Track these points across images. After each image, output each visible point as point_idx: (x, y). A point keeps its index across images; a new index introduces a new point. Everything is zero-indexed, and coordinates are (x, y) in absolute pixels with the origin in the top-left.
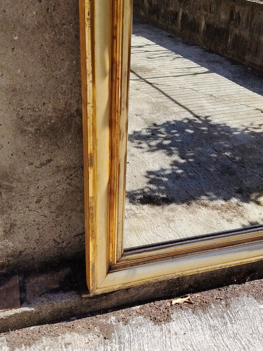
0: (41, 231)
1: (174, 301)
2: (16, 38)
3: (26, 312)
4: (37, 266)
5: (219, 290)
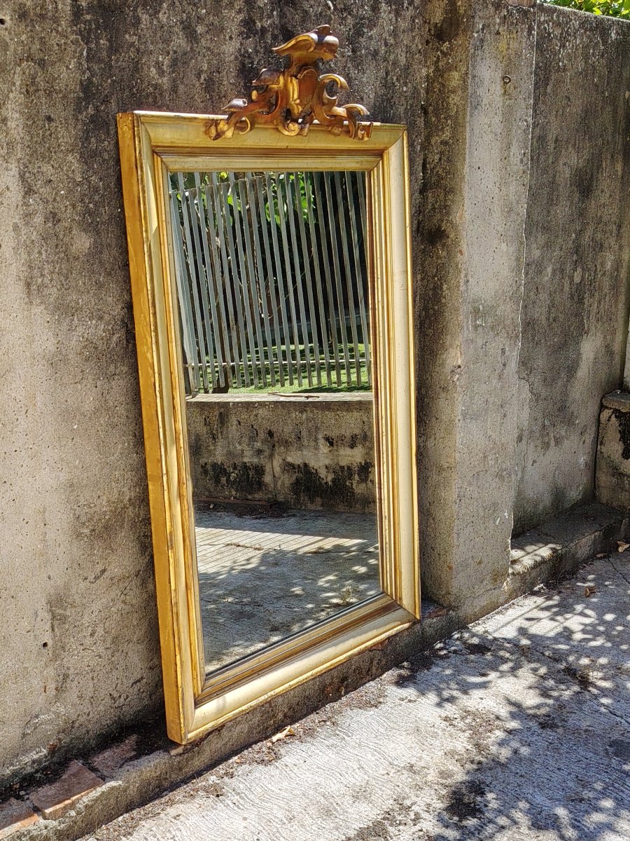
1: (275, 738)
2: (75, 427)
3: (113, 788)
4: (93, 743)
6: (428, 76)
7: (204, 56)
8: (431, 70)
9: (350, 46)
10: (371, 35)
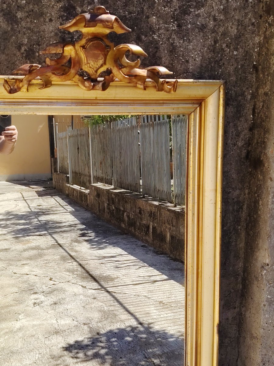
6: (260, 42)
7: (25, 34)
8: (262, 38)
9: (176, 22)
10: (199, 14)
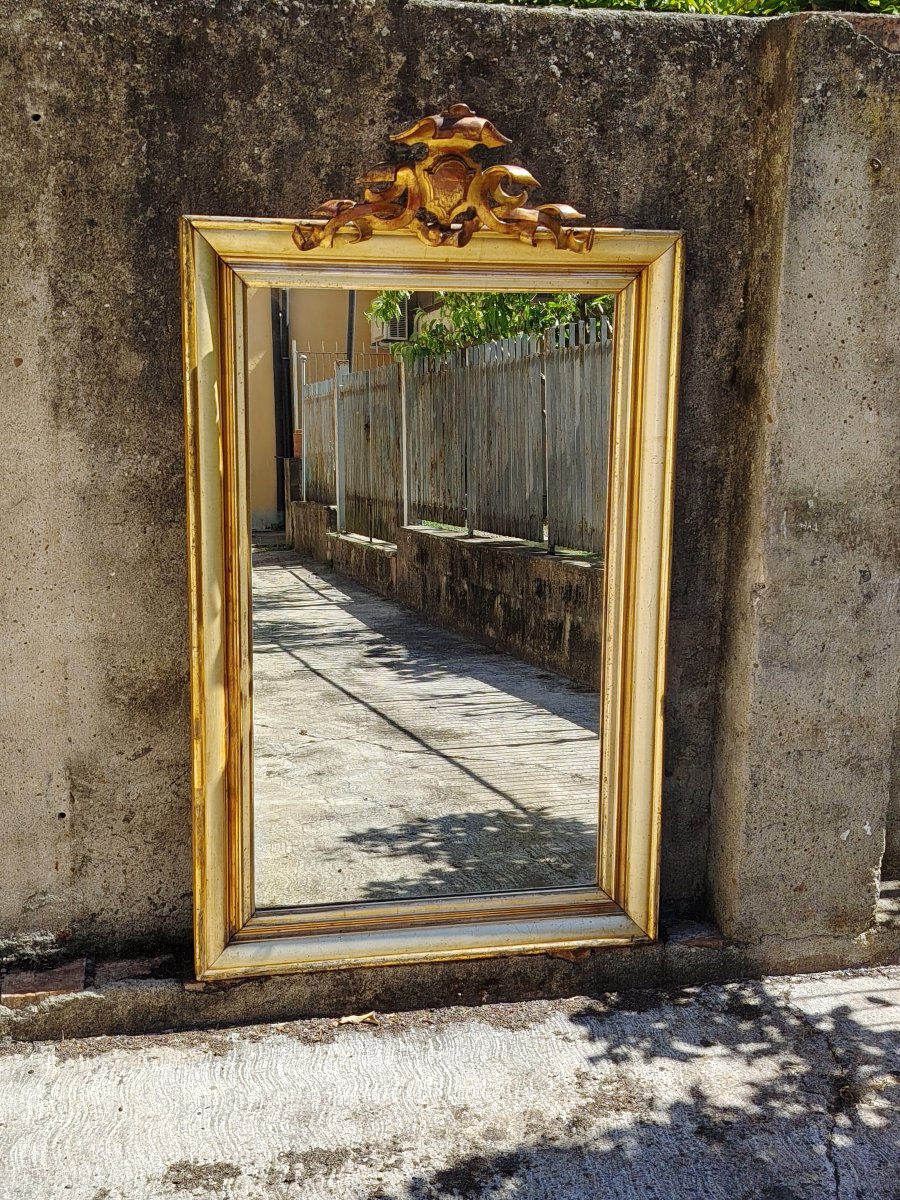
0: (129, 876)
1: (344, 1020)
2: (113, 574)
3: (90, 999)
4: (118, 948)
5: (431, 1011)
6: (756, 159)
7: (327, 146)
8: (760, 153)
9: (595, 123)
10: (639, 107)
